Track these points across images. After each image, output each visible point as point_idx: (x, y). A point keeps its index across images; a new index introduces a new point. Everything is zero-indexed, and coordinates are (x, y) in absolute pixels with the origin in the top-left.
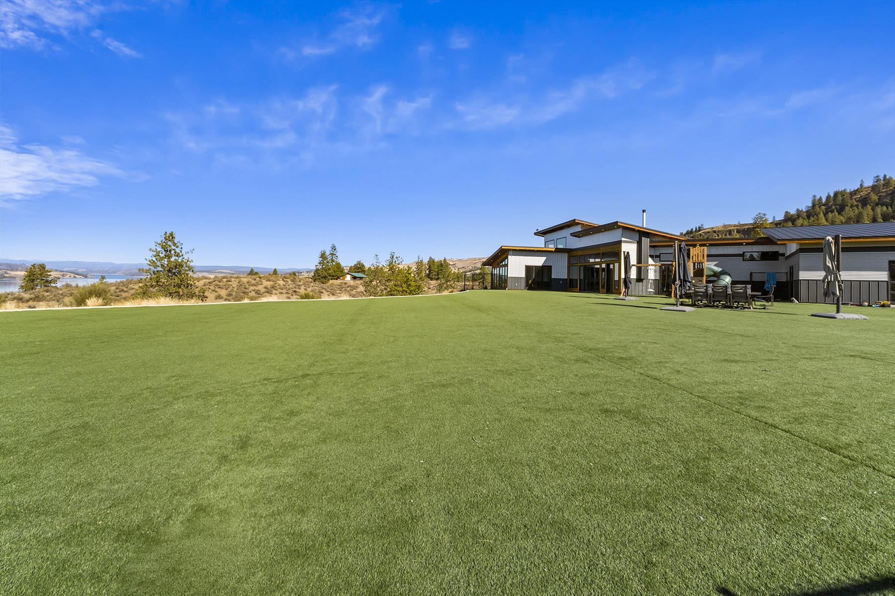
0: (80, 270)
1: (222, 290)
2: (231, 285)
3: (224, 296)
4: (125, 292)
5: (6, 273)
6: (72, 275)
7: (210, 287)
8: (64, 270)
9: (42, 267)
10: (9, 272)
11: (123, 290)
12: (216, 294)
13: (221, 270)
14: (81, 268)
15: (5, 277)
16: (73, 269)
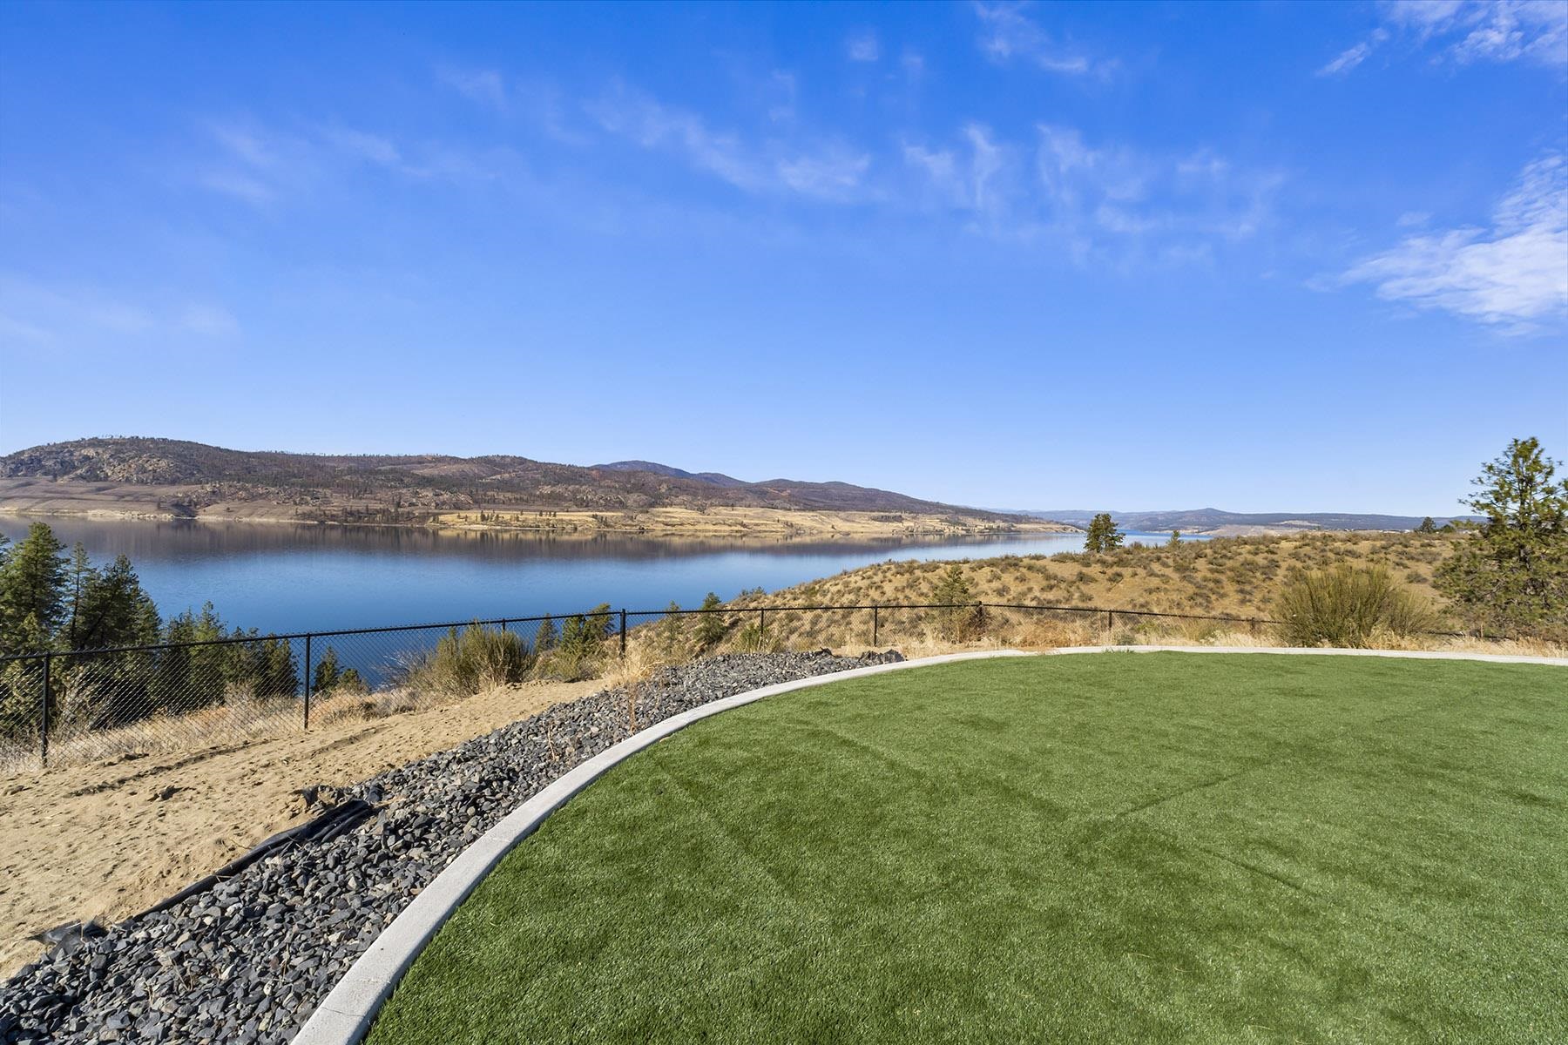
0: (1081, 522)
1: (1419, 564)
2: (1439, 554)
3: (1428, 578)
4: (1230, 559)
5: (1013, 526)
6: (1074, 529)
7: (1388, 556)
8: (1064, 522)
9: (1107, 517)
10: (1015, 525)
11: (1224, 556)
12: (1407, 571)
13: (1290, 522)
14: (1082, 520)
15: (1012, 531)
16: (1073, 521)
